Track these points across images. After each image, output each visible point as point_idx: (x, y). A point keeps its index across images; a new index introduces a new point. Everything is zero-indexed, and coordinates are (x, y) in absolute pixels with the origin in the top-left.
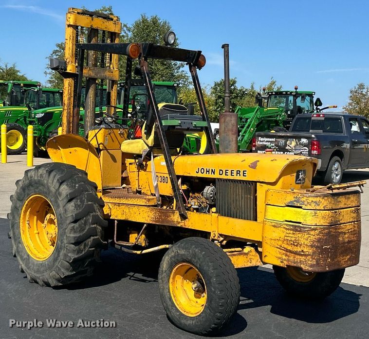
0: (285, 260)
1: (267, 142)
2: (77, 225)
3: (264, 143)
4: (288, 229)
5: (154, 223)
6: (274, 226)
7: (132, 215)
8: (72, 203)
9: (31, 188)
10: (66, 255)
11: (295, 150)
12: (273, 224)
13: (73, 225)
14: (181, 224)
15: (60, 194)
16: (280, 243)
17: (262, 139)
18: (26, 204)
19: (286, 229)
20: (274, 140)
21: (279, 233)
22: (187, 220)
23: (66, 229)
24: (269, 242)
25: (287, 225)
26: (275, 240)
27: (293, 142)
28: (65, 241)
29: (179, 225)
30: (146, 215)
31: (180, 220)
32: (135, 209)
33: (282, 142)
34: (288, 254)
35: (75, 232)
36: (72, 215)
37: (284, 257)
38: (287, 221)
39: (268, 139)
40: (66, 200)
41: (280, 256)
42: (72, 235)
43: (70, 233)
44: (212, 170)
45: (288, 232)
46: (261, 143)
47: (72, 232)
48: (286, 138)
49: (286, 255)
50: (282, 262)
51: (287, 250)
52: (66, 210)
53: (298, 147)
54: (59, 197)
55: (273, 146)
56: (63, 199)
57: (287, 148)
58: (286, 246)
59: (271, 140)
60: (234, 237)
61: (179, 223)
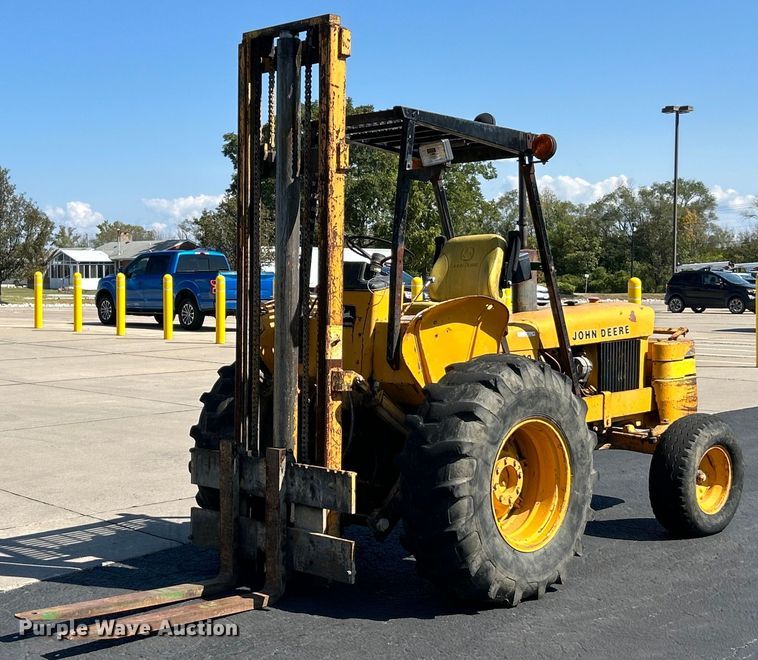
6: (678, 385)
12: (677, 383)
21: (682, 393)
44: (593, 331)
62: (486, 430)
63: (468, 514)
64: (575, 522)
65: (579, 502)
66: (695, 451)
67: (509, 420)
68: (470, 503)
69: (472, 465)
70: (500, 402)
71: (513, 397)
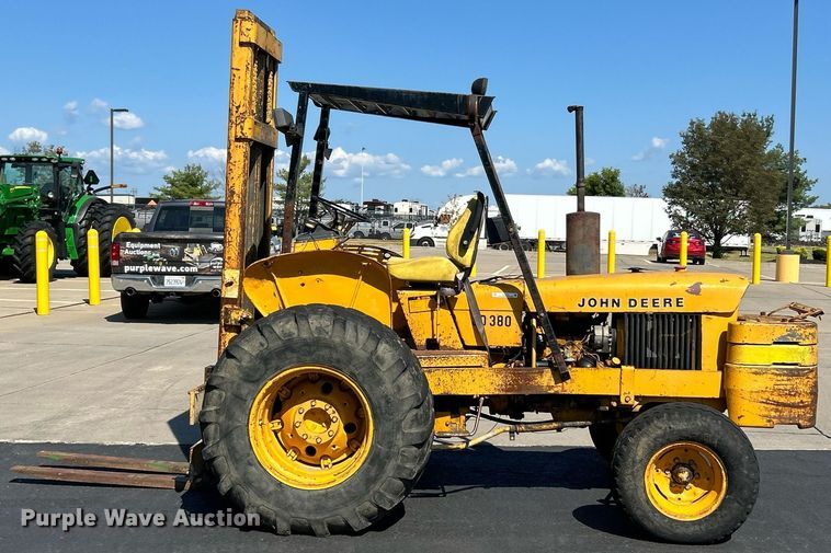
0: (775, 417)
1: (144, 249)
2: (420, 411)
3: (139, 253)
4: (780, 375)
5: (502, 393)
6: (756, 373)
7: (458, 385)
8: (407, 374)
9: (289, 354)
10: (399, 468)
11: (200, 262)
12: (754, 370)
13: (414, 412)
14: (556, 389)
15: (382, 361)
16: (766, 395)
17: (133, 246)
18: (266, 387)
19: (776, 375)
20: (158, 246)
21: (764, 382)
22: (568, 381)
23: (402, 421)
24: (747, 396)
25: (777, 369)
26: (758, 392)
27: (195, 249)
28: (400, 443)
29: (552, 392)
30: (487, 382)
31: (553, 383)
32: (465, 374)
33: (175, 249)
34: (780, 408)
35: (419, 424)
36: (417, 394)
37: (773, 414)
38: (774, 364)
39: (147, 246)
40: (396, 371)
41: (766, 413)
42: (414, 430)
43: (411, 427)
44: (614, 300)
45: (779, 378)
46: (132, 253)
47: (415, 424)
48: (184, 242)
49: (777, 410)
50: (769, 421)
51: (778, 404)
52: (399, 389)
53: (205, 258)
54: (379, 365)
55: (156, 257)
56: (389, 369)
57: (185, 259)
58: (776, 398)
59: (152, 246)
60: (665, 397)
61: (551, 387)
62: (239, 367)
63: (214, 439)
64: (373, 474)
65: (382, 457)
66: (638, 440)
67: (274, 363)
68: (216, 430)
69: (220, 396)
70: (262, 345)
71: (280, 342)
